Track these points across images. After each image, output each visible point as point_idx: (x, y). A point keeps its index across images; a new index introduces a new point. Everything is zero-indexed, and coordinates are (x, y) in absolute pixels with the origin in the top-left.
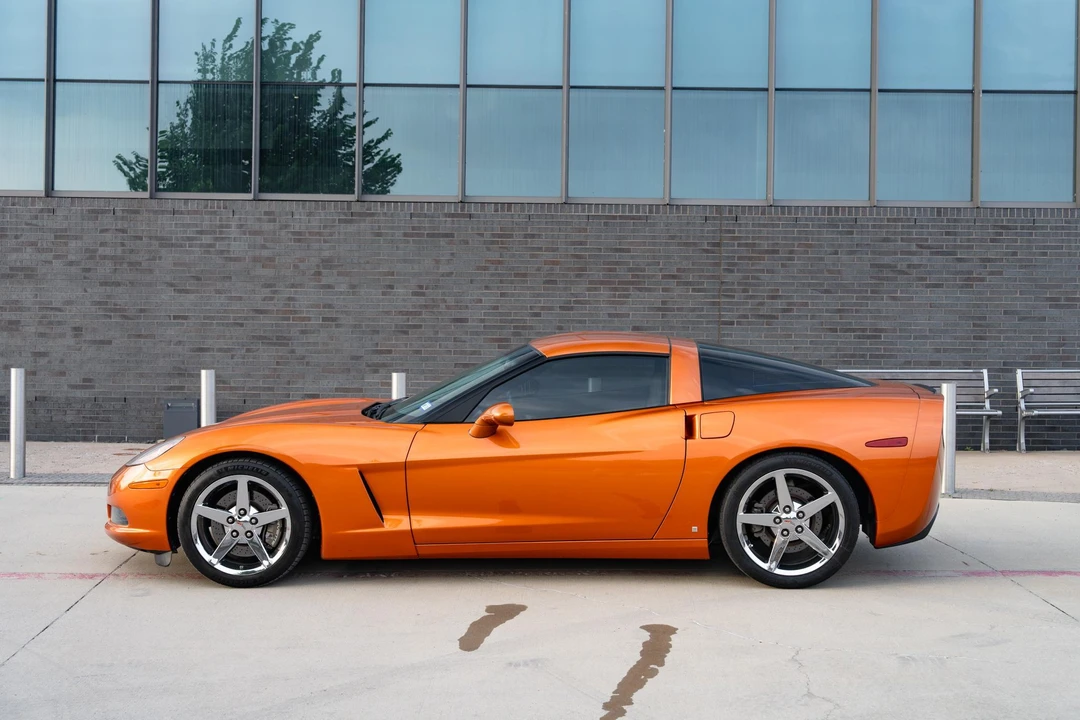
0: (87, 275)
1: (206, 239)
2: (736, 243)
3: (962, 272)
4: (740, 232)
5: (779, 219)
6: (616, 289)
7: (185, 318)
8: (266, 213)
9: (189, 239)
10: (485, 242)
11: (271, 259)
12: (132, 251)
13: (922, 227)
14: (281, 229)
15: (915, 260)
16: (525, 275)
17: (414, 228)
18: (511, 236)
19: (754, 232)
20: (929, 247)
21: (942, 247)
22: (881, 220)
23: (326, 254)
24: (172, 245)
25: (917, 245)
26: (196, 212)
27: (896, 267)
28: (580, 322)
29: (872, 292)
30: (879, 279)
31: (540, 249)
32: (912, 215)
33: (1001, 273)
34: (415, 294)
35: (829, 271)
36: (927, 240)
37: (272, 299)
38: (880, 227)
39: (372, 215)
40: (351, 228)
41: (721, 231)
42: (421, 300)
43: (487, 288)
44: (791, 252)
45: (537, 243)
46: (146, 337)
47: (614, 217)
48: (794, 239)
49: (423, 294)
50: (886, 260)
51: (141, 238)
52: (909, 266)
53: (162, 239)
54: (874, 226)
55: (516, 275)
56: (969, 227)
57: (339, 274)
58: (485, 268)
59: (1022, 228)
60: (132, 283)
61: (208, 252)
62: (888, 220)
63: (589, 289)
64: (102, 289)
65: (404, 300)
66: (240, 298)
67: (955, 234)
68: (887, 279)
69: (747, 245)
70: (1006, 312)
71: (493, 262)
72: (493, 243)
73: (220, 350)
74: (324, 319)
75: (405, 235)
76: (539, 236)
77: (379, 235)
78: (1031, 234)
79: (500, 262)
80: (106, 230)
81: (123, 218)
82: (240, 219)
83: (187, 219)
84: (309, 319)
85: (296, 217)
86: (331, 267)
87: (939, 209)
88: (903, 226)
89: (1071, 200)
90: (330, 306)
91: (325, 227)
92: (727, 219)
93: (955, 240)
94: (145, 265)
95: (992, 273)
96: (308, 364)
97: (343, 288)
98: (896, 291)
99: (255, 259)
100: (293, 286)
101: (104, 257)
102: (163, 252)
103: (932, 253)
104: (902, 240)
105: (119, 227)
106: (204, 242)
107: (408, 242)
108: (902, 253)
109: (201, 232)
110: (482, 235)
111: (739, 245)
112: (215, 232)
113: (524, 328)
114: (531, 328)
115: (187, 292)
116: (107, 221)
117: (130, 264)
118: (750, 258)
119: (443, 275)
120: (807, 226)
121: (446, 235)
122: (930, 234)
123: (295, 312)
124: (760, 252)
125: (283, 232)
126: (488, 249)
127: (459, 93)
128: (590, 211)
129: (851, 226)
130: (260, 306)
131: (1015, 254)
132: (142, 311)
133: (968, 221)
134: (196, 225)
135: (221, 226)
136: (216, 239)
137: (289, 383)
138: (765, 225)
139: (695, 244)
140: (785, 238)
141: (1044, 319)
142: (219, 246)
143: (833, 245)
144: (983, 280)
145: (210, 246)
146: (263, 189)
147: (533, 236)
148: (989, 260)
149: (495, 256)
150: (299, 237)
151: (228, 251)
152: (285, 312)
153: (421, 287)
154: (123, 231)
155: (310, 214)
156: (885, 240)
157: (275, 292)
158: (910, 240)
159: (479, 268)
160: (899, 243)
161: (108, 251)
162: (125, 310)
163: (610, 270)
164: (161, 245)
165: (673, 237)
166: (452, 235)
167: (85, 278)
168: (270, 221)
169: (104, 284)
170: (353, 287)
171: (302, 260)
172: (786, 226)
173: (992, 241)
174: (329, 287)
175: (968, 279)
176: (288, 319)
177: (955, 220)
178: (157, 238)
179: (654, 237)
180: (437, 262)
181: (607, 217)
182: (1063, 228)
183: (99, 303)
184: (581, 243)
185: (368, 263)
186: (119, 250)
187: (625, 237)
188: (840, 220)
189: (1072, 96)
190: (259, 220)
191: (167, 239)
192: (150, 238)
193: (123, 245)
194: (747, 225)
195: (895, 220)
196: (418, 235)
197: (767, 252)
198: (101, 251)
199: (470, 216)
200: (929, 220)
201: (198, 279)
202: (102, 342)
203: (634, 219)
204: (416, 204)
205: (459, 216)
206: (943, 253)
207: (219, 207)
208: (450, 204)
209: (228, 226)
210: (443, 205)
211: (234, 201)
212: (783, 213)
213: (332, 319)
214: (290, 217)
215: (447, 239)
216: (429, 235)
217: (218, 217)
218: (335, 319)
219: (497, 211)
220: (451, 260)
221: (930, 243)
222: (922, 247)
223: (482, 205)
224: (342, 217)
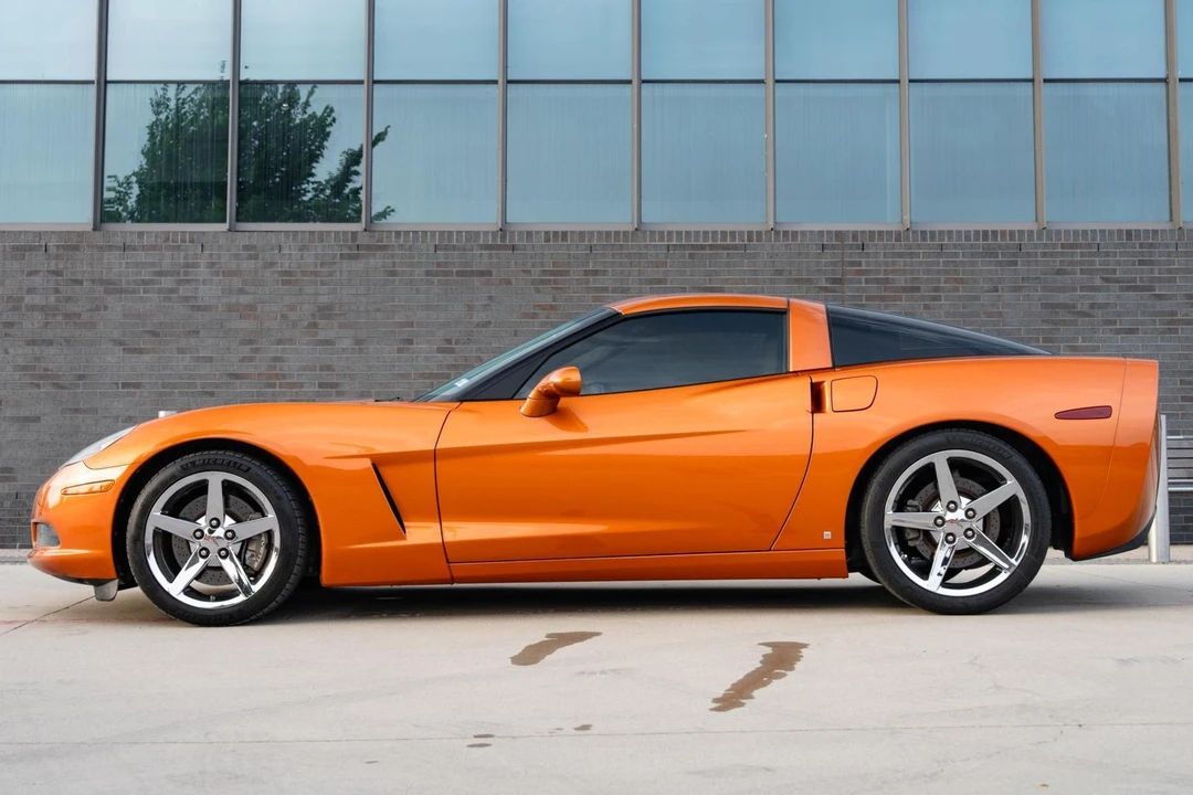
0: (9, 331)
1: (167, 282)
2: (863, 278)
3: (1162, 314)
4: (868, 264)
5: (919, 246)
7: (138, 386)
8: (246, 248)
9: (144, 282)
10: (533, 282)
11: (252, 307)
12: (68, 299)
13: (1107, 254)
14: (265, 268)
15: (1101, 298)
17: (439, 265)
18: (566, 273)
19: (886, 264)
20: (1117, 281)
21: (1134, 280)
22: (1054, 246)
23: (324, 299)
24: (121, 291)
25: (1102, 278)
26: (153, 248)
27: (1074, 307)
29: (1045, 340)
30: (1054, 323)
31: (605, 290)
32: (1094, 239)
34: (440, 350)
35: (989, 315)
36: (1114, 271)
37: (251, 359)
38: (1052, 255)
39: (385, 248)
40: (359, 265)
41: (843, 263)
42: (449, 359)
44: (936, 289)
45: (601, 282)
46: (85, 411)
47: (703, 247)
48: (939, 272)
49: (452, 351)
50: (1062, 298)
51: (80, 282)
52: (1092, 306)
53: (109, 282)
54: (1044, 255)
56: (1169, 254)
57: (341, 326)
58: (534, 316)
60: (68, 341)
61: (169, 299)
62: (1063, 246)
64: (29, 350)
65: (426, 358)
66: (210, 359)
67: (1151, 263)
68: (1064, 323)
69: (877, 281)
71: (543, 308)
72: (543, 282)
74: (321, 385)
75: (428, 273)
76: (604, 272)
77: (393, 273)
79: (552, 307)
80: (36, 272)
81: (57, 257)
82: (211, 255)
83: (141, 256)
84: (301, 385)
85: (285, 251)
86: (329, 317)
87: (1129, 233)
88: (1082, 254)
90: (329, 368)
91: (322, 264)
92: (851, 247)
93: (1152, 271)
94: (85, 317)
97: (346, 343)
98: (1076, 339)
99: (231, 308)
100: (280, 342)
101: (32, 308)
102: (110, 299)
103: (1122, 289)
104: (1082, 271)
105: (53, 268)
106: (163, 286)
107: (432, 283)
108: (1082, 289)
109: (160, 274)
110: (529, 272)
111: (867, 281)
112: (178, 273)
115: (141, 351)
116: (37, 260)
117: (67, 316)
118: (882, 298)
119: (478, 325)
120: (956, 255)
121: (482, 273)
122: (1118, 263)
123: (284, 376)
124: (895, 290)
125: (268, 273)
126: (538, 291)
127: (496, 91)
128: (670, 239)
129: (1014, 255)
130: (236, 369)
132: (81, 377)
133: (1167, 246)
134: (153, 264)
135: (187, 265)
136: (179, 282)
138: (901, 255)
139: (809, 281)
140: (928, 272)
142: (183, 291)
143: (991, 279)
144: (1190, 323)
145: (172, 291)
146: (241, 217)
147: (595, 273)
149: (547, 300)
150: (287, 277)
151: (196, 298)
152: (269, 377)
153: (449, 341)
154: (58, 273)
155: (302, 248)
156: (1059, 272)
157: (257, 350)
158: (1091, 272)
159: (526, 315)
160: (1079, 276)
161: (37, 299)
162: (58, 377)
164: (107, 292)
165: (780, 272)
166: (489, 273)
167: (6, 335)
168: (250, 257)
169: (32, 343)
170: (359, 342)
171: (292, 308)
172: (929, 255)
174: (327, 342)
175: (1172, 322)
176: (274, 386)
177: (1151, 245)
178: (101, 282)
179: (755, 272)
180: (470, 308)
181: (694, 247)
183: (24, 368)
184: (659, 281)
185: (379, 310)
186: (52, 299)
187: (716, 273)
188: (999, 246)
190: (237, 256)
191: (115, 284)
192: (93, 281)
193: (57, 291)
194: (876, 255)
195: (1072, 246)
196: (446, 274)
197: (904, 290)
198: (28, 299)
199: (514, 248)
200: (1117, 246)
201: (155, 334)
202: (27, 419)
203: (728, 249)
204: (442, 233)
205: (499, 247)
206: (1136, 289)
207: (183, 241)
208: (486, 233)
209: (196, 265)
210: (477, 234)
211: (203, 233)
212: (924, 239)
213: (332, 385)
214: (276, 252)
215: (483, 278)
216: (459, 274)
217: (182, 254)
218: (337, 385)
219: (548, 240)
220: (489, 305)
221: (1118, 275)
222: (1107, 280)
223: (529, 234)
224: (345, 251)
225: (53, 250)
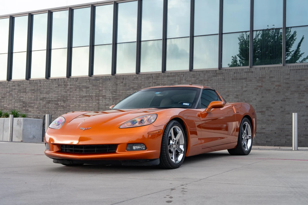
6: (300, 94)
8: (193, 75)
16: (269, 90)
17: (235, 77)
18: (265, 78)
26: (174, 76)
28: (288, 105)
31: (275, 81)
34: (236, 98)
40: (217, 78)
43: (258, 95)
45: (273, 79)
47: (299, 69)
49: (238, 98)
55: (267, 90)
58: (257, 89)
63: (291, 94)
71: (259, 86)
72: (259, 80)
75: (232, 79)
76: (274, 77)
77: (225, 80)
79: (261, 86)
80: (151, 83)
82: (185, 77)
83: (171, 78)
85: (201, 75)
91: (209, 78)
107: (233, 82)
110: (256, 78)
112: (179, 82)
113: (270, 108)
114: (272, 107)
116: (151, 80)
119: (244, 91)
125: (197, 81)
126: (258, 82)
128: (291, 68)
134: (174, 80)
147: (272, 77)
149: (261, 84)
150: (202, 82)
153: (237, 95)
154: (155, 83)
163: (298, 87)
166: (247, 79)
168: (193, 78)
180: (242, 87)
181: (297, 69)
184: (288, 79)
185: (222, 88)
187: (303, 76)
190: (191, 77)
196: (236, 79)
199: (252, 72)
203: (306, 70)
204: (235, 69)
205: (249, 72)
207: (179, 74)
209: (182, 80)
210: (244, 69)
211: (183, 72)
214: (199, 76)
215: (245, 80)
216: (240, 79)
217: (179, 77)
219: (260, 70)
220: (246, 86)
223: (256, 68)
224: (214, 75)
225: (154, 77)
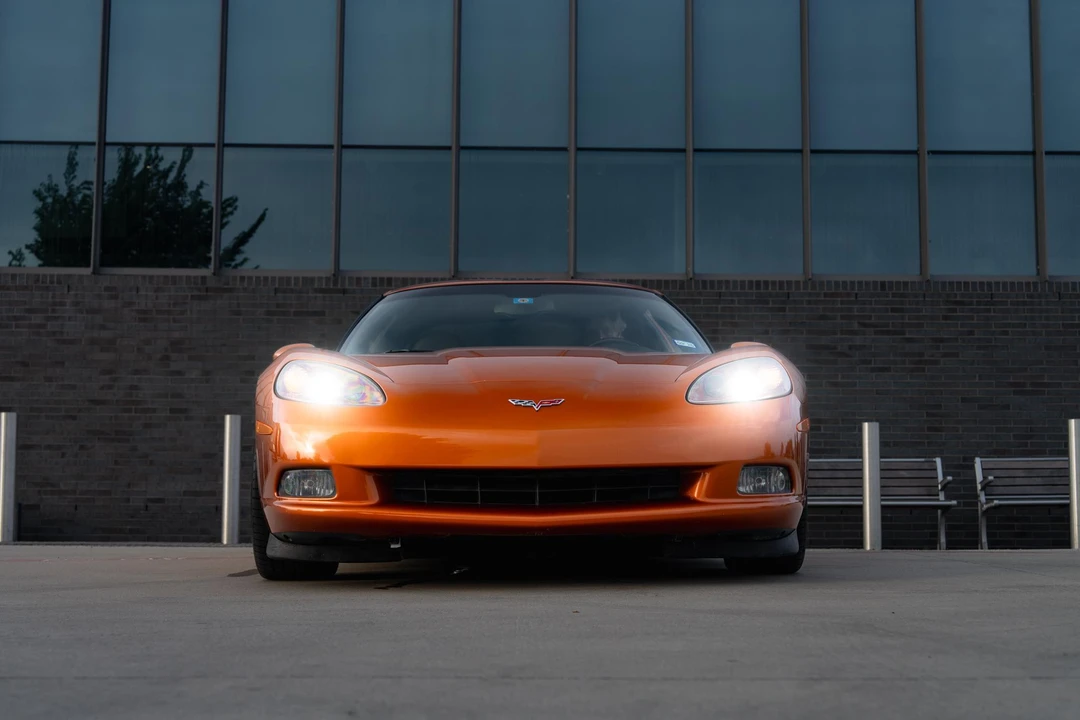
1: (37, 319)
3: (912, 354)
5: (700, 294)
8: (107, 289)
9: (16, 318)
11: (111, 342)
13: (864, 303)
14: (124, 307)
15: (858, 340)
17: (278, 306)
20: (872, 326)
21: (888, 325)
22: (817, 295)
23: (176, 335)
25: (859, 323)
26: (26, 288)
27: (835, 348)
29: (809, 377)
30: (818, 361)
32: (853, 289)
33: (956, 355)
36: (870, 317)
37: (110, 387)
38: (816, 303)
39: (231, 290)
40: (206, 305)
44: (715, 332)
48: (718, 316)
50: (824, 340)
52: (850, 348)
54: (809, 302)
56: (918, 303)
57: (190, 358)
59: (979, 303)
61: (38, 334)
62: (826, 295)
66: (74, 387)
67: (901, 310)
68: (827, 361)
70: (964, 400)
73: (49, 447)
74: (172, 411)
75: (268, 313)
77: (238, 313)
78: (989, 311)
82: (77, 295)
83: (14, 295)
84: (154, 411)
85: (142, 292)
86: (181, 351)
87: (883, 284)
88: (842, 303)
89: (1034, 272)
90: (180, 395)
91: (175, 304)
93: (903, 318)
95: (945, 355)
96: (152, 463)
97: (195, 375)
98: (837, 376)
99: (93, 342)
100: (136, 372)
103: (876, 333)
104: (842, 317)
106: (33, 322)
107: (272, 321)
108: (842, 332)
109: (30, 311)
110: (357, 312)
112: (46, 311)
115: (12, 379)
121: (315, 313)
122: (873, 310)
123: (138, 403)
125: (126, 311)
127: (333, 155)
129: (783, 302)
130: (96, 396)
131: (971, 333)
133: (916, 296)
134: (25, 303)
135: (55, 304)
136: (48, 319)
137: (129, 485)
138: (684, 301)
141: (1007, 407)
142: (51, 326)
143: (763, 323)
144: (936, 362)
145: (40, 326)
146: (105, 262)
148: (942, 340)
150: (144, 315)
151: (62, 333)
152: (127, 403)
155: (157, 290)
157: (116, 380)
158: (851, 318)
160: (839, 321)
166: (323, 313)
168: (111, 298)
170: (207, 373)
171: (148, 342)
172: (709, 302)
173: (946, 318)
174: (179, 373)
175: (919, 362)
176: (130, 411)
177: (902, 295)
182: (1024, 303)
185: (224, 345)
188: (770, 295)
189: (1031, 157)
190: (99, 296)
195: (833, 295)
196: (283, 313)
199: (344, 291)
200: (872, 295)
201: (25, 364)
204: (281, 279)
205: (331, 291)
206: (888, 333)
207: (52, 282)
208: (320, 278)
209: (62, 304)
210: (312, 280)
211: (70, 276)
212: (704, 287)
213: (181, 411)
214: (134, 293)
215: (317, 318)
216: (296, 314)
217: (51, 293)
218: (185, 411)
219: (375, 285)
220: (321, 341)
221: (873, 321)
222: (865, 325)
223: (359, 280)
224: (196, 293)
